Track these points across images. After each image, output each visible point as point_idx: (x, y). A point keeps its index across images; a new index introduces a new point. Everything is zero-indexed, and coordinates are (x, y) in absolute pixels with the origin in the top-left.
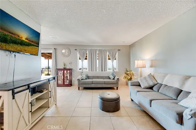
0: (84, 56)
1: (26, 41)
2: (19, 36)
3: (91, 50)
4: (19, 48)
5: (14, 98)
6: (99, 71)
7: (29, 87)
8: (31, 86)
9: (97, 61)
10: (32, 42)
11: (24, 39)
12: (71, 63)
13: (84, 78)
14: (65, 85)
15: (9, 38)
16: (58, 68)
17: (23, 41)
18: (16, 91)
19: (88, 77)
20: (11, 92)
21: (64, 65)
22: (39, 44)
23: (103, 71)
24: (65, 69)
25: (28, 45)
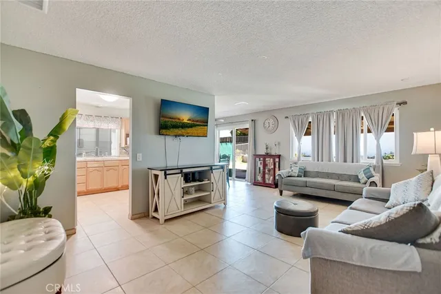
0: (302, 127)
1: (188, 122)
2: (179, 119)
3: (318, 114)
4: (180, 132)
5: (166, 178)
6: (337, 160)
7: (181, 171)
8: (184, 171)
9: (334, 137)
10: (197, 121)
11: (185, 121)
12: (279, 143)
13: (293, 174)
14: (267, 184)
15: (169, 124)
16: (257, 153)
17: (184, 123)
18: (168, 172)
19: (305, 173)
20: (163, 172)
21: (267, 148)
22: (207, 123)
23: (349, 163)
24: (268, 155)
25: (191, 126)
